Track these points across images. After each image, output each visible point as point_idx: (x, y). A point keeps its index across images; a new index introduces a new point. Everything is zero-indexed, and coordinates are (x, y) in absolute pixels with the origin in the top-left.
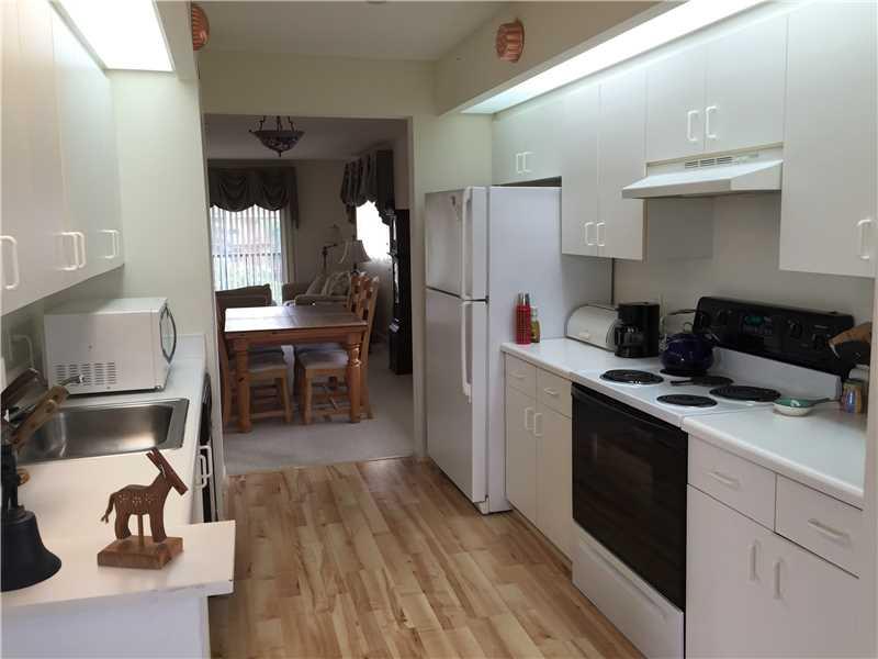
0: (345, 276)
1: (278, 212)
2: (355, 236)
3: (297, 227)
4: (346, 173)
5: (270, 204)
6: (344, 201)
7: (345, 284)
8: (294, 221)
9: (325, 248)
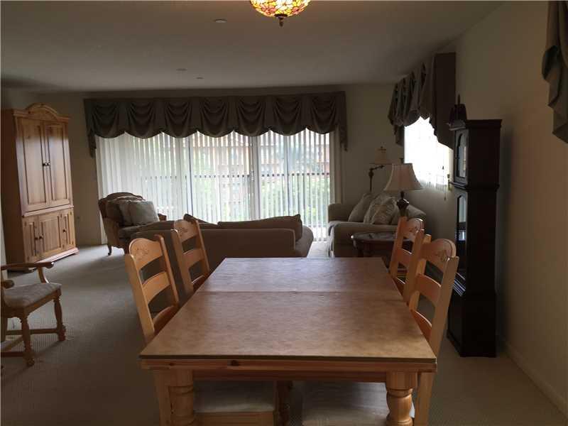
0: (390, 202)
1: (328, 135)
2: (402, 159)
3: (346, 150)
4: (396, 92)
5: (320, 128)
6: (392, 122)
7: (390, 213)
8: (342, 144)
9: (372, 169)
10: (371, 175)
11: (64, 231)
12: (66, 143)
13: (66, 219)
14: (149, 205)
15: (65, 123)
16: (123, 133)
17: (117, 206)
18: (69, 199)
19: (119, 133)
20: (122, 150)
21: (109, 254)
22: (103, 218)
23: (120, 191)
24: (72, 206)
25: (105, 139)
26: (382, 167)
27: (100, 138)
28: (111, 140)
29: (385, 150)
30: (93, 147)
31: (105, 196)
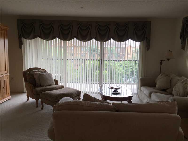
9: (162, 61)
10: (161, 63)
11: (3, 88)
12: (6, 41)
13: (5, 81)
14: (50, 75)
15: (6, 31)
16: (37, 37)
17: (33, 75)
18: (7, 71)
19: (34, 37)
20: (36, 46)
21: (28, 100)
22: (25, 81)
23: (34, 67)
24: (9, 74)
25: (28, 40)
26: (168, 60)
27: (25, 39)
28: (30, 40)
29: (172, 51)
30: (21, 44)
31: (26, 70)
